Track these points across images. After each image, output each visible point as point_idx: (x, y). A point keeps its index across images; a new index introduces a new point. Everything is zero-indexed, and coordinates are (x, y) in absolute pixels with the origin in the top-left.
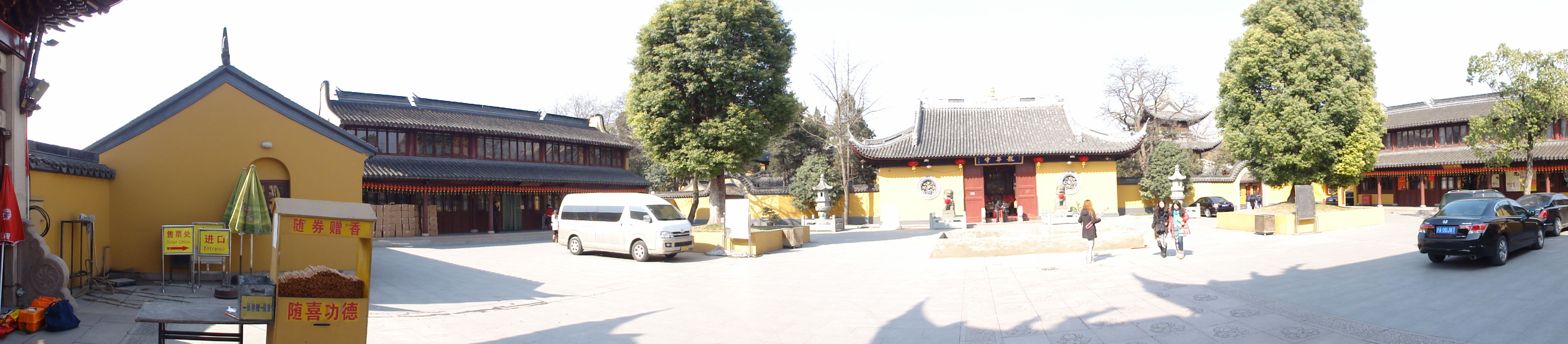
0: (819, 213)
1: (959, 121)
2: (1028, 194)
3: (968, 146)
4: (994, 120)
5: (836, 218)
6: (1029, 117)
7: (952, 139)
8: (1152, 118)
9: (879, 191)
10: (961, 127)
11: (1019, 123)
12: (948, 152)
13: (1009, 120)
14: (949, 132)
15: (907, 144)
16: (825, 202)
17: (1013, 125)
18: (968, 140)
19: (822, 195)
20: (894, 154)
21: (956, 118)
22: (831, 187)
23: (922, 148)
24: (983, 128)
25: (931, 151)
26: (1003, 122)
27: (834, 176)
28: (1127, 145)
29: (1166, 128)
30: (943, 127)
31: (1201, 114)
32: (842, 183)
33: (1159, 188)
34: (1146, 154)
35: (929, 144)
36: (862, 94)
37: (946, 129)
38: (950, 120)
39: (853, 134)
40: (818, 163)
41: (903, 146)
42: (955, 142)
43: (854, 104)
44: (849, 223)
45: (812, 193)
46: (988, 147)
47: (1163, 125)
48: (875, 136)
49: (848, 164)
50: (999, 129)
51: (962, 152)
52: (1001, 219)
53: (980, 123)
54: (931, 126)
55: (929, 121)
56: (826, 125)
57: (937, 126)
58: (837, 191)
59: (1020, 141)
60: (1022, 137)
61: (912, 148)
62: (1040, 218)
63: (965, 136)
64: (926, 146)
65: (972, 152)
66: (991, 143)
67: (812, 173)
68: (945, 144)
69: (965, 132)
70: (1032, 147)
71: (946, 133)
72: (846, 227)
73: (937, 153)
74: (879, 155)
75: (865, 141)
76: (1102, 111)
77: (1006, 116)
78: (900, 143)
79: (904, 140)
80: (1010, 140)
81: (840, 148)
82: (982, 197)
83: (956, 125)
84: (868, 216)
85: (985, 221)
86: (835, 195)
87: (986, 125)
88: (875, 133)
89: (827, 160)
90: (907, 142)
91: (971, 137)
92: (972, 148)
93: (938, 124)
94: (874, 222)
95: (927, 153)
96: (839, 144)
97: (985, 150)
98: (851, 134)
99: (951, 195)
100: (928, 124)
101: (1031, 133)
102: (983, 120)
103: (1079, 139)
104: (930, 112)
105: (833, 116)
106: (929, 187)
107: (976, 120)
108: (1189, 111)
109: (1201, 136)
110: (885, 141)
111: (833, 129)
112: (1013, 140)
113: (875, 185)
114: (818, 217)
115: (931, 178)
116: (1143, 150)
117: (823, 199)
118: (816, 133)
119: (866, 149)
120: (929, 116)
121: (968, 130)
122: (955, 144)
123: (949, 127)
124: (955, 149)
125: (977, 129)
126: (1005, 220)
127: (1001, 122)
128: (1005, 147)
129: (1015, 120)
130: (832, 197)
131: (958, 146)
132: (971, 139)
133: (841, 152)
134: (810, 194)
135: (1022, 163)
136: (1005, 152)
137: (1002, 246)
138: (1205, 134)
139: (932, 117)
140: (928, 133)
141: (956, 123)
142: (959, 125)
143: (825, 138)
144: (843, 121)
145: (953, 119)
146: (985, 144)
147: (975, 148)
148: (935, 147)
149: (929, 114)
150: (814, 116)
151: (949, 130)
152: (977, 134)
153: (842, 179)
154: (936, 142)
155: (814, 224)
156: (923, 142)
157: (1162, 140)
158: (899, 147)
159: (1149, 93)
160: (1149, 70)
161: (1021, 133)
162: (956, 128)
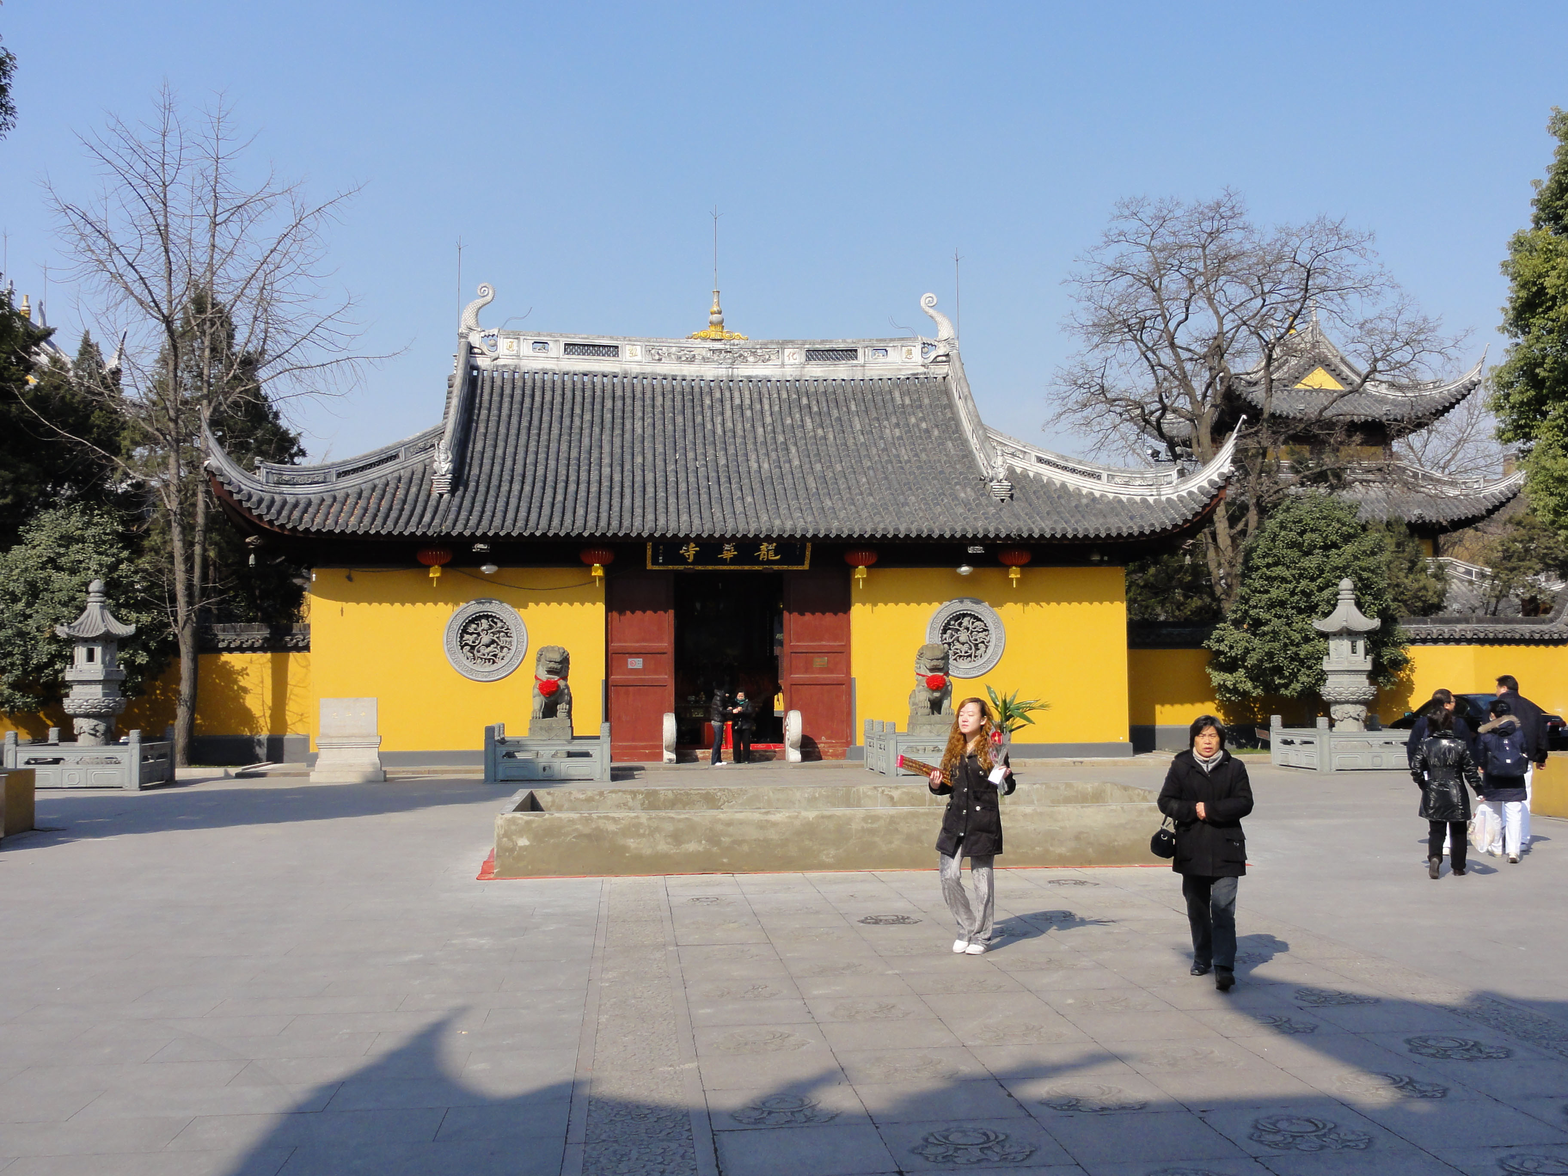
0: (78, 723)
1: (597, 420)
2: (822, 670)
3: (627, 502)
4: (718, 420)
5: (143, 740)
6: (835, 414)
7: (573, 478)
8: (1255, 414)
9: (307, 648)
10: (606, 438)
11: (799, 434)
12: (556, 522)
13: (768, 420)
14: (563, 455)
15: (414, 490)
16: (104, 682)
17: (781, 439)
18: (627, 484)
19: (91, 657)
20: (367, 520)
21: (588, 406)
22: (131, 629)
23: (467, 503)
24: (680, 444)
25: (499, 515)
26: (748, 426)
27: (144, 590)
28: (1164, 510)
29: (1306, 450)
30: (544, 437)
31: (1437, 395)
32: (175, 614)
33: (1280, 660)
34: (1233, 539)
35: (492, 492)
36: (263, 304)
37: (553, 446)
38: (567, 412)
39: (221, 441)
40: (82, 540)
41: (400, 494)
42: (583, 487)
43: (231, 336)
44: (195, 758)
45: (54, 647)
46: (695, 508)
47: (1297, 439)
48: (302, 453)
49: (198, 549)
50: (731, 451)
51: (603, 523)
52: (728, 752)
53: (670, 427)
54: (503, 430)
55: (495, 412)
56: (123, 402)
57: (524, 432)
58: (153, 645)
59: (802, 493)
60: (810, 480)
61: (432, 502)
62: (859, 753)
63: (617, 469)
64: (480, 497)
65: (637, 522)
66: (704, 497)
67: (55, 575)
68: (549, 491)
69: (617, 457)
70: (842, 514)
71: (552, 456)
72: (182, 773)
73: (520, 523)
74: (314, 522)
75: (264, 471)
76: (1079, 395)
77: (758, 407)
78: (392, 485)
79: (405, 474)
80: (768, 487)
81: (173, 488)
82: (666, 677)
83: (586, 432)
84: (264, 734)
85: (673, 756)
86: (142, 659)
87: (689, 436)
88: (303, 443)
89: (120, 529)
90: (415, 481)
91: (638, 472)
92: (638, 511)
93: (525, 423)
94: (285, 758)
95: (485, 522)
96: (170, 475)
97: (684, 517)
98: (212, 444)
99: (562, 667)
100: (492, 425)
101: (838, 467)
102: (679, 419)
103: (1000, 488)
104: (498, 382)
105: (148, 371)
106: (486, 639)
107: (658, 416)
108: (1392, 385)
109: (1438, 474)
110: (339, 475)
111: (148, 419)
112: (779, 488)
113: (296, 629)
114: (73, 738)
115: (494, 608)
116: (1221, 525)
117: (96, 670)
118: (82, 427)
119: (267, 497)
120: (496, 398)
121: (627, 450)
122: (582, 494)
123: (565, 437)
124: (580, 511)
125: (660, 448)
126: (739, 758)
127: (739, 426)
128: (751, 513)
129: (789, 421)
130: (130, 664)
131: (593, 503)
132: (638, 478)
133: (172, 504)
134: (44, 651)
135: (806, 567)
136: (751, 528)
137: (726, 840)
138: (1453, 468)
139: (506, 400)
140: (488, 454)
141: (586, 425)
142: (597, 430)
143: (116, 450)
144: (187, 395)
145: (578, 411)
146: (683, 500)
147: (650, 510)
148: (513, 501)
149: (497, 391)
150: (77, 365)
151: (564, 447)
152: (660, 463)
153: (173, 599)
154: (516, 487)
155: (56, 761)
156: (472, 485)
157: (1293, 490)
158: (388, 496)
159: (1244, 331)
160: (1247, 246)
161: (806, 466)
162: (586, 441)
